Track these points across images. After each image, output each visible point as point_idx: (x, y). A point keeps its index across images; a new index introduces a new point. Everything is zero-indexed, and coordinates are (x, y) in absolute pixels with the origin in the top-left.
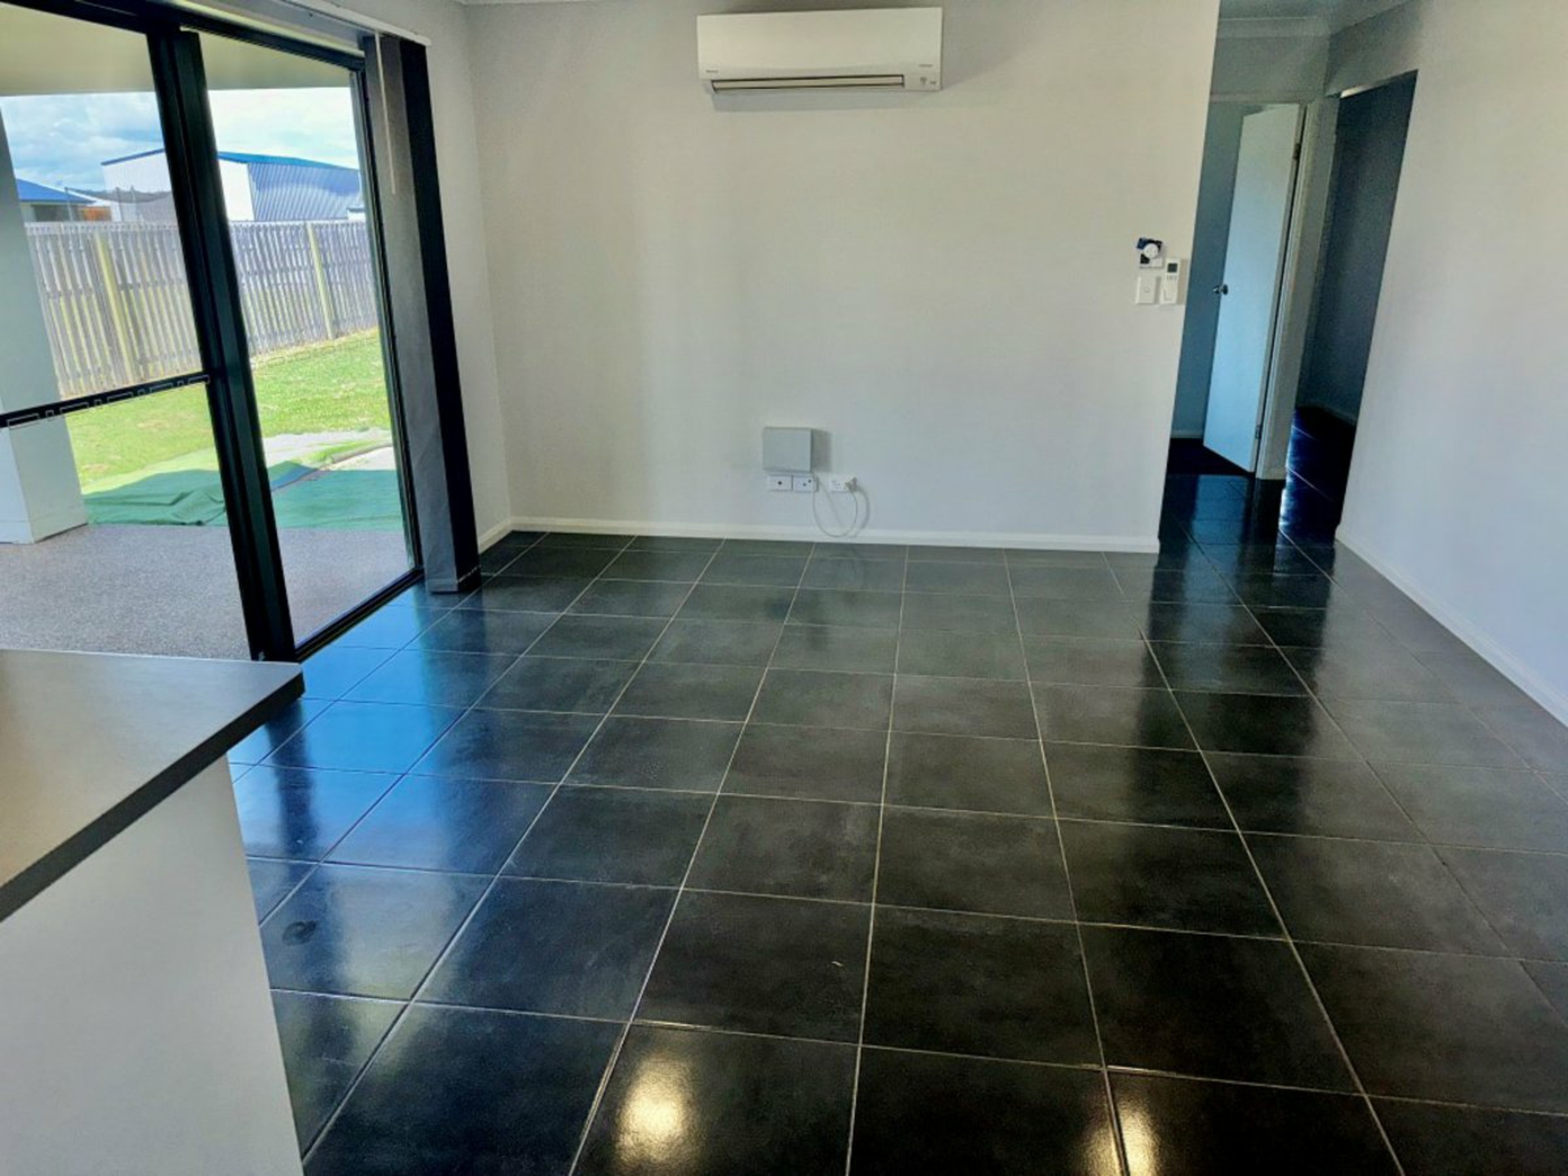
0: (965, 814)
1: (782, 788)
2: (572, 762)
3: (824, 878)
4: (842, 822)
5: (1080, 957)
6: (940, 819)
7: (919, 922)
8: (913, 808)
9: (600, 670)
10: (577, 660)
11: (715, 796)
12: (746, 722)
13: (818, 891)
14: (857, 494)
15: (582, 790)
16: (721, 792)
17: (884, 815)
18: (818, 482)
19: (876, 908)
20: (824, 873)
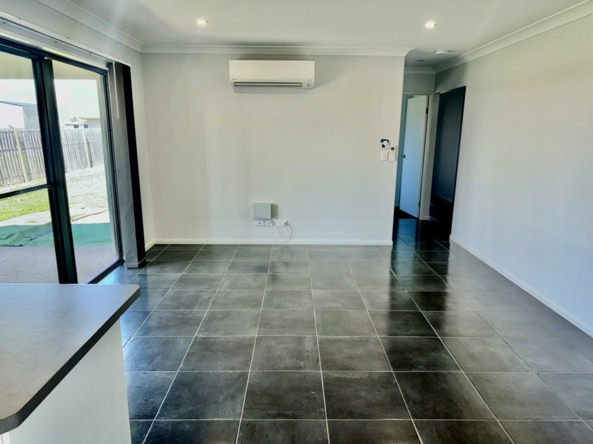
0: (347, 337)
1: (279, 332)
2: (197, 328)
3: (302, 363)
4: (304, 343)
5: (396, 383)
6: (338, 339)
7: (338, 376)
8: (328, 337)
9: (202, 294)
10: (192, 291)
11: (255, 337)
12: (261, 309)
13: (300, 368)
14: (288, 227)
15: (204, 338)
16: (258, 335)
17: (318, 339)
18: (273, 222)
19: (322, 372)
20: (301, 361)
